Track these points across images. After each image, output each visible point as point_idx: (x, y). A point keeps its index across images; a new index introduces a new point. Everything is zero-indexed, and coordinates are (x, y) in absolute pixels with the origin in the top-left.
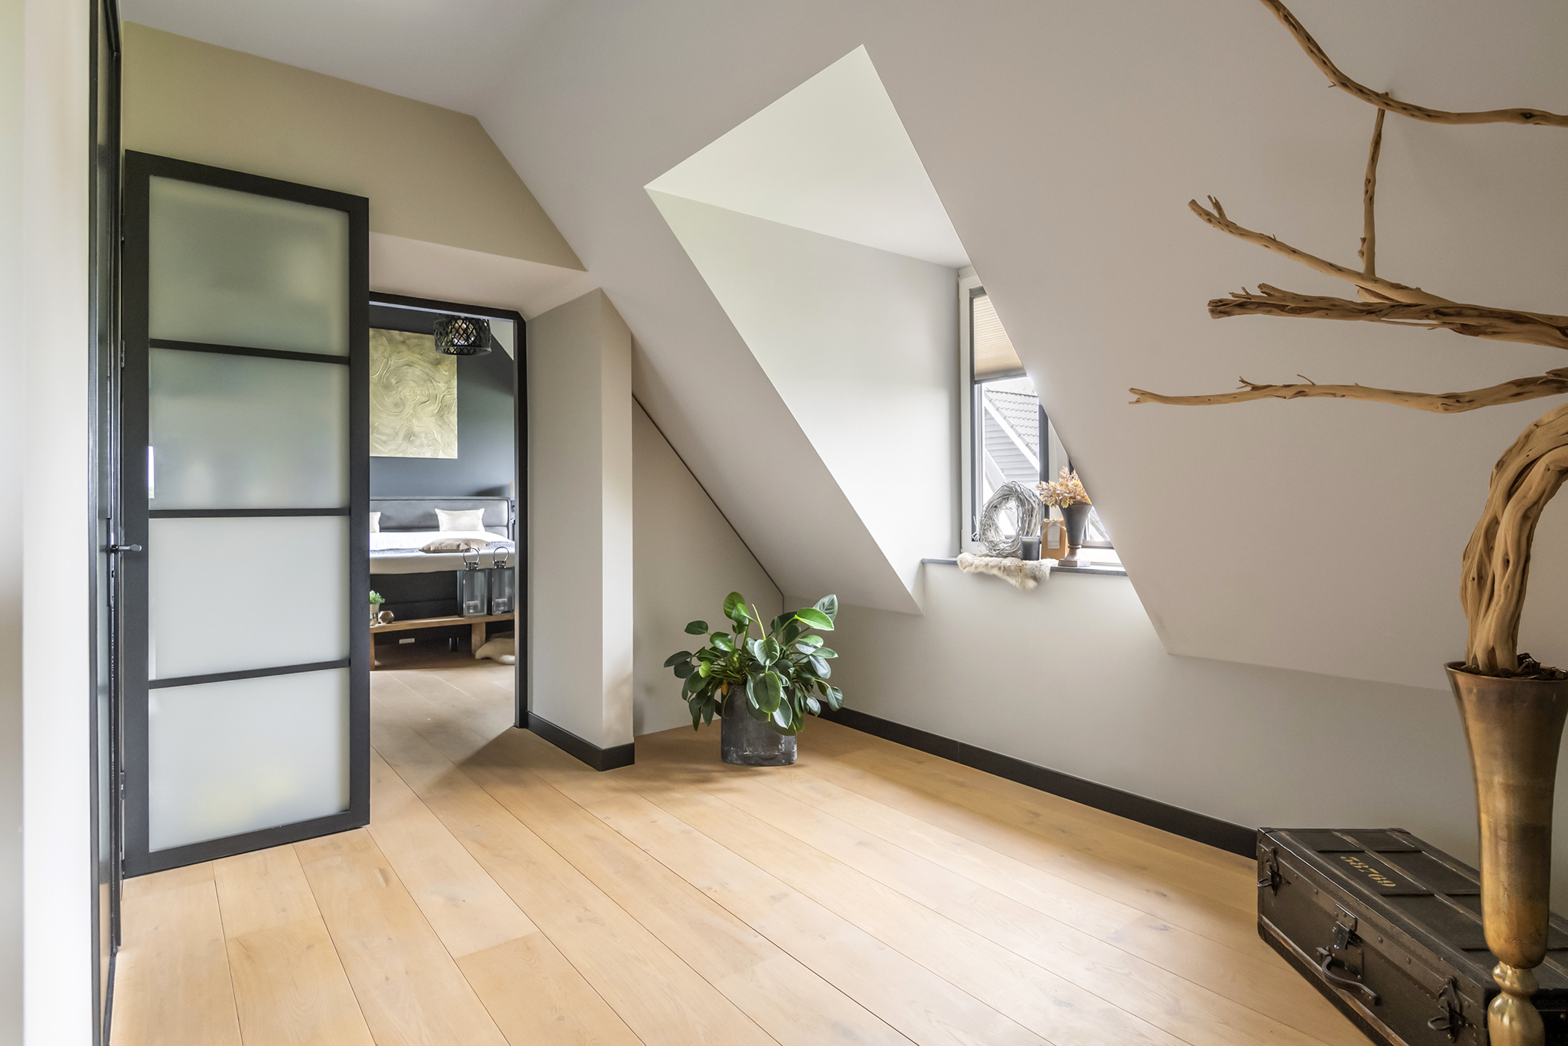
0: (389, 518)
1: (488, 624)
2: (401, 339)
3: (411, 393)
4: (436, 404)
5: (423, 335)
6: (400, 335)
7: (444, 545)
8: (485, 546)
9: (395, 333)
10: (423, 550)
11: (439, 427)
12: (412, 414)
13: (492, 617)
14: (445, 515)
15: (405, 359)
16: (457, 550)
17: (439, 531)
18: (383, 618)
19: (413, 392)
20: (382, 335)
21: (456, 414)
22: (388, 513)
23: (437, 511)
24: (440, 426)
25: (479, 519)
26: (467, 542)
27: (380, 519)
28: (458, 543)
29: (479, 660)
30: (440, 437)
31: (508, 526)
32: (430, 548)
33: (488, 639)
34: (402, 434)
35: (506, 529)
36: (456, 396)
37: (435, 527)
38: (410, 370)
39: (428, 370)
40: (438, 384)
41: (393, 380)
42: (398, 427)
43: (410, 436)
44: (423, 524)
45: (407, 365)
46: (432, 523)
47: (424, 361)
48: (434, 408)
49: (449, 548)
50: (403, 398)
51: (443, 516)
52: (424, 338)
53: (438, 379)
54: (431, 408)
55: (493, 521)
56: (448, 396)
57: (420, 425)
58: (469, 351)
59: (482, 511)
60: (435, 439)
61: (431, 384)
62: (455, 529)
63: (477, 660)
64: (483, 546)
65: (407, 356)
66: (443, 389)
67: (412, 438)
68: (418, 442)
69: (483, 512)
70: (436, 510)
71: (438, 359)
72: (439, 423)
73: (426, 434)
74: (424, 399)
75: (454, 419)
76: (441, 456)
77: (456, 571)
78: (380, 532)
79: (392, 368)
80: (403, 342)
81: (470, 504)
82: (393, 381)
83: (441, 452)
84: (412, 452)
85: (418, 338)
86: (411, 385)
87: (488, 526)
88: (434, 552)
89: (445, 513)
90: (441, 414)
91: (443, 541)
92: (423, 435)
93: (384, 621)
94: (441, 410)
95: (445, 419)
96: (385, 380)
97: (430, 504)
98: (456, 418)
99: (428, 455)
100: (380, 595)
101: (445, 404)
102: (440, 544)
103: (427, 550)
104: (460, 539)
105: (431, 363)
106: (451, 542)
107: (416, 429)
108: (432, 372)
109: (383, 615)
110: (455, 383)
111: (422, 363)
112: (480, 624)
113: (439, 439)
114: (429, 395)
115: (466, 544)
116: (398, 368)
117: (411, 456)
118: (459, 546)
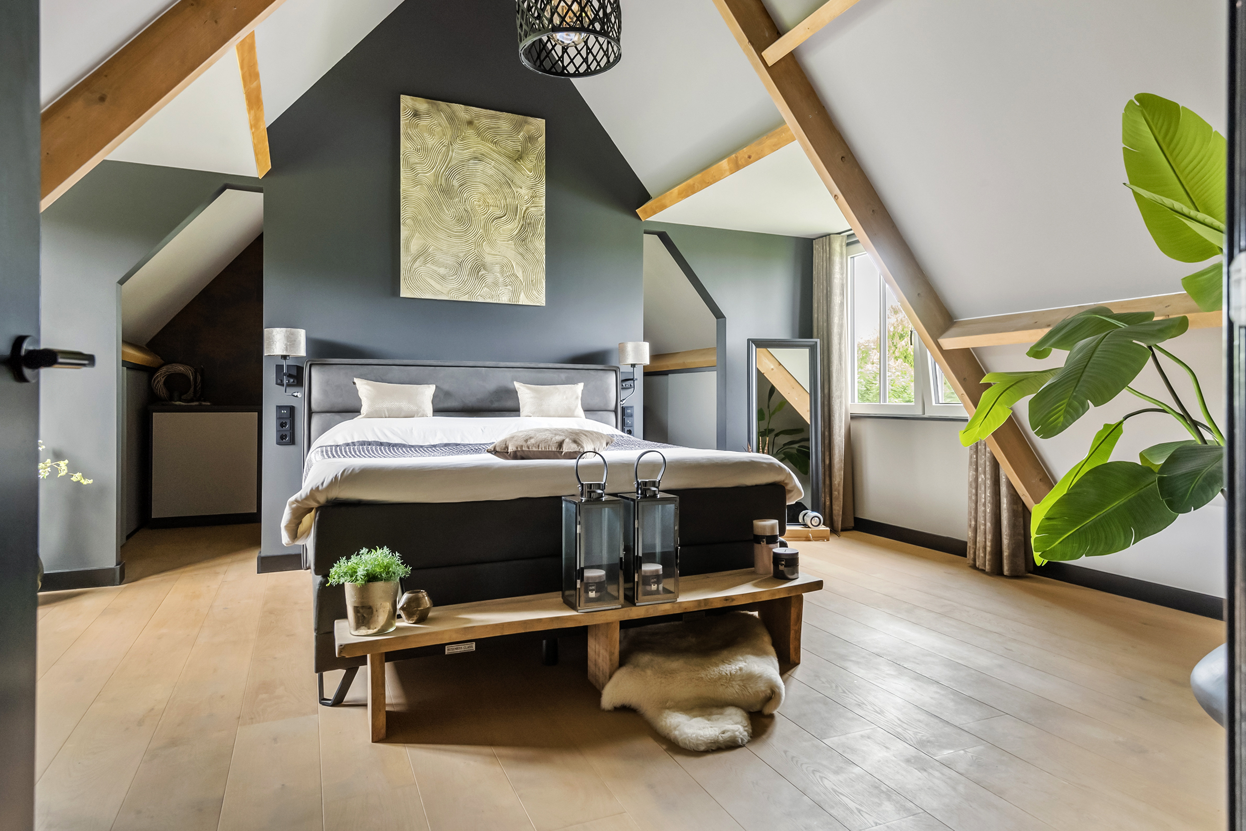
0: (448, 394)
1: (625, 625)
2: (467, 117)
3: (481, 203)
4: (516, 221)
5: (498, 113)
6: (466, 111)
7: (533, 441)
8: (604, 444)
9: (459, 108)
10: (495, 452)
11: (520, 256)
12: (482, 236)
13: (634, 608)
14: (528, 391)
15: (472, 150)
16: (557, 452)
17: (519, 416)
18: (409, 609)
19: (484, 201)
20: (439, 110)
21: (544, 237)
22: (446, 387)
23: (517, 385)
24: (521, 254)
25: (577, 398)
26: (576, 437)
27: (435, 396)
28: (559, 438)
29: (609, 711)
30: (521, 273)
31: (616, 411)
32: (507, 448)
33: (623, 660)
34: (468, 266)
35: (613, 415)
36: (544, 209)
37: (514, 411)
38: (480, 167)
39: (504, 168)
40: (519, 190)
41: (455, 181)
42: (461, 255)
43: (478, 269)
44: (496, 405)
45: (476, 158)
46: (509, 404)
47: (499, 153)
48: (512, 227)
49: (542, 448)
50: (469, 210)
51: (525, 393)
52: (499, 119)
53: (518, 182)
54: (509, 226)
55: (596, 402)
56: (533, 209)
57: (493, 252)
58: (577, 69)
59: (580, 386)
60: (514, 275)
61: (509, 190)
62: (544, 413)
63: (604, 710)
64: (601, 444)
65: (475, 144)
66: (526, 197)
67: (483, 272)
68: (490, 279)
69: (582, 388)
70: (515, 383)
71: (519, 151)
72: (521, 250)
73: (502, 267)
74: (499, 213)
75: (540, 244)
76: (523, 300)
77: (558, 499)
78: (433, 416)
79: (453, 163)
80: (470, 123)
81: (563, 375)
82: (456, 183)
83: (522, 295)
84: (482, 295)
85: (492, 117)
86: (480, 190)
87: (589, 411)
88: (516, 456)
89: (529, 388)
90: (522, 238)
91: (532, 434)
92: (497, 268)
93: (409, 615)
94: (523, 228)
95: (530, 246)
96: (443, 181)
97: (509, 373)
98: (544, 244)
99: (504, 299)
100: (402, 558)
101: (528, 221)
102: (526, 441)
103: (501, 452)
104: (562, 431)
105: (509, 157)
106: (547, 435)
107: (488, 259)
108: (511, 171)
109: (409, 602)
110: (542, 189)
111: (496, 156)
112: (608, 625)
113: (520, 274)
114: (506, 207)
115: (575, 442)
116: (463, 163)
117: (481, 300)
118: (560, 444)
